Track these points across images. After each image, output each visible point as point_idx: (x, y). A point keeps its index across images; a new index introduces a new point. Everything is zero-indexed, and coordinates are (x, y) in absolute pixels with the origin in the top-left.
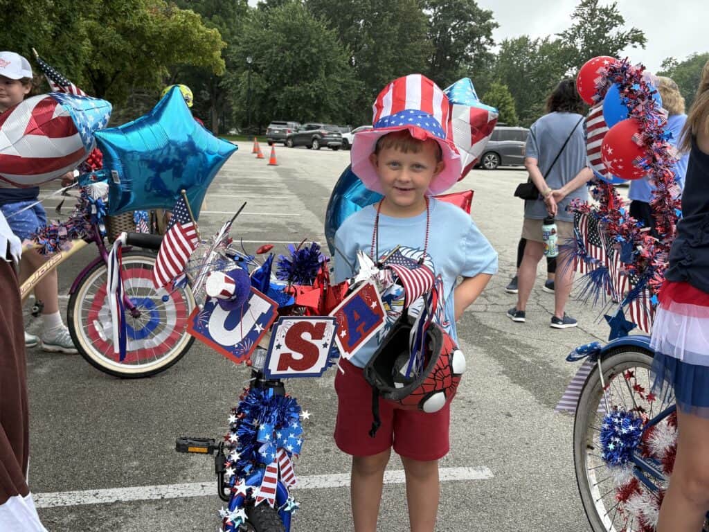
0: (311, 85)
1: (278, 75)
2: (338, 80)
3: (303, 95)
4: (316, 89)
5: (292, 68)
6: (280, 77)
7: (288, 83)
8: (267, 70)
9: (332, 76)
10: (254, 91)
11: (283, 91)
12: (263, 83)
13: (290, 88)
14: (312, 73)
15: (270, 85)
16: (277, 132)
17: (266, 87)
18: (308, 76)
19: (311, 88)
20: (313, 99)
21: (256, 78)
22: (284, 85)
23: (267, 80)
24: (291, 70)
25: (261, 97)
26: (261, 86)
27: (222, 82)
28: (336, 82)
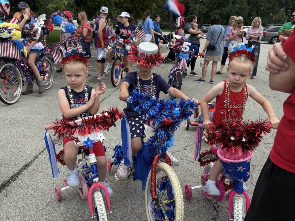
0: (225, 9)
1: (212, 5)
2: (237, 6)
3: (221, 13)
4: (227, 10)
5: (218, 2)
6: (212, 6)
7: (216, 9)
8: (208, 3)
9: (234, 5)
10: (201, 12)
11: (213, 12)
12: (205, 9)
13: (216, 10)
14: (226, 4)
15: (208, 9)
16: (205, 29)
17: (206, 10)
18: (225, 5)
19: (225, 10)
20: (225, 15)
21: (203, 7)
22: (214, 9)
23: (208, 7)
24: (218, 3)
25: (204, 15)
26: (204, 10)
27: (190, 9)
28: (237, 7)
